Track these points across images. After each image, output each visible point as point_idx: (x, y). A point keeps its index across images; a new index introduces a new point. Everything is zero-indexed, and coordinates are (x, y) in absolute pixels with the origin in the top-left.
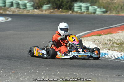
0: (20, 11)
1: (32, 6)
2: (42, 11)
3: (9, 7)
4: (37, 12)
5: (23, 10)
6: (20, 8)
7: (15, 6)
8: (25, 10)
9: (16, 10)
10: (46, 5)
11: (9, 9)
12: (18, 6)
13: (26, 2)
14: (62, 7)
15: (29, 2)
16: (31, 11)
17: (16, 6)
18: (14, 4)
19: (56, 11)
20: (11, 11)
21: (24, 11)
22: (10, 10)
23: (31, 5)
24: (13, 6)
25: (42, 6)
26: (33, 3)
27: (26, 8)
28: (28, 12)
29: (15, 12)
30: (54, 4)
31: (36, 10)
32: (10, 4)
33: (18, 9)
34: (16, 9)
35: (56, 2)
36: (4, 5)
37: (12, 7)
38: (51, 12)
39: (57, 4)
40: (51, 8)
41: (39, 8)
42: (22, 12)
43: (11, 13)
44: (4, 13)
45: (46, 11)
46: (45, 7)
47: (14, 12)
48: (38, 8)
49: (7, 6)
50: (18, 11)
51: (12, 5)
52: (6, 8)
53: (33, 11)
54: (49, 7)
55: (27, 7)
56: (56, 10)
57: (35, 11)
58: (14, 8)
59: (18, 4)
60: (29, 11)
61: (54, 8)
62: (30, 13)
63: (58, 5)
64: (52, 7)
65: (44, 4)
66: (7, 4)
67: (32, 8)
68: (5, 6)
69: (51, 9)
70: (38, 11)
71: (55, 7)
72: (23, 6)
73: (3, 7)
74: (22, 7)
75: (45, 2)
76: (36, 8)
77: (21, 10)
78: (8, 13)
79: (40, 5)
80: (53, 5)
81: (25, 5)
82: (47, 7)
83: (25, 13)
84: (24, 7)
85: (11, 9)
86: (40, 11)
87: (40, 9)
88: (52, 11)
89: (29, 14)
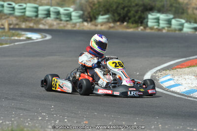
0: (61, 25)
1: (80, 17)
2: (96, 25)
3: (44, 18)
4: (87, 26)
5: (65, 23)
6: (61, 20)
7: (53, 16)
8: (68, 22)
9: (55, 23)
10: (102, 15)
11: (43, 22)
12: (58, 17)
13: (71, 9)
14: (127, 18)
15: (75, 10)
16: (78, 24)
17: (55, 16)
18: (51, 13)
19: (118, 26)
20: (47, 23)
21: (68, 24)
22: (45, 22)
23: (77, 14)
24: (50, 17)
25: (97, 17)
26: (81, 12)
27: (71, 19)
28: (73, 26)
29: (53, 25)
30: (116, 15)
31: (86, 24)
32: (46, 12)
33: (58, 21)
34: (55, 21)
35: (119, 12)
36: (35, 14)
37: (48, 18)
38: (111, 27)
39: (119, 14)
40: (111, 20)
41: (91, 21)
42: (65, 26)
43: (47, 27)
44: (35, 27)
45: (102, 25)
46: (101, 19)
47: (51, 25)
48: (89, 20)
49: (40, 16)
50: (58, 24)
51: (48, 14)
52: (38, 19)
53: (82, 24)
54: (108, 19)
55: (73, 18)
56: (118, 23)
57: (84, 25)
58: (52, 20)
59: (58, 13)
60: (75, 24)
61: (115, 21)
62: (77, 28)
63: (122, 15)
64: (112, 18)
65: (98, 14)
66: (40, 12)
67: (81, 20)
68: (37, 16)
69: (110, 23)
70: (89, 24)
71: (117, 18)
72: (66, 16)
73: (34, 18)
74: (63, 18)
75: (100, 11)
76: (86, 21)
77: (62, 22)
78: (41, 26)
79: (93, 15)
80: (114, 16)
81: (69, 15)
82: (104, 19)
83: (69, 27)
84: (68, 19)
85: (47, 21)
86: (93, 25)
87: (93, 22)
88: (112, 25)
89: (75, 29)
